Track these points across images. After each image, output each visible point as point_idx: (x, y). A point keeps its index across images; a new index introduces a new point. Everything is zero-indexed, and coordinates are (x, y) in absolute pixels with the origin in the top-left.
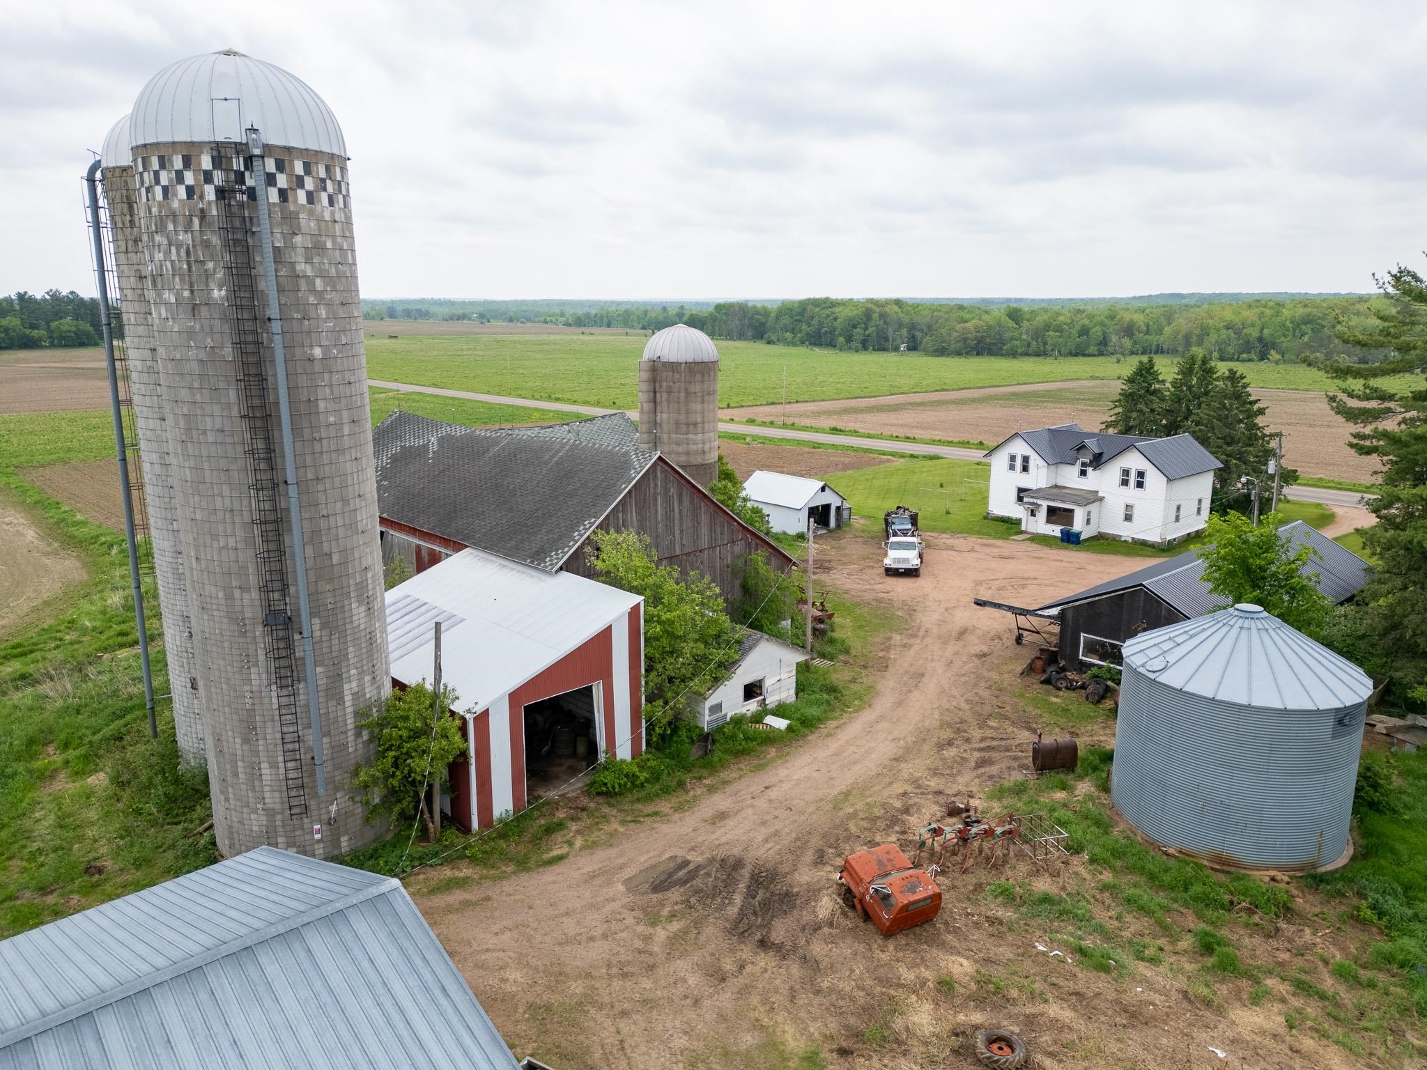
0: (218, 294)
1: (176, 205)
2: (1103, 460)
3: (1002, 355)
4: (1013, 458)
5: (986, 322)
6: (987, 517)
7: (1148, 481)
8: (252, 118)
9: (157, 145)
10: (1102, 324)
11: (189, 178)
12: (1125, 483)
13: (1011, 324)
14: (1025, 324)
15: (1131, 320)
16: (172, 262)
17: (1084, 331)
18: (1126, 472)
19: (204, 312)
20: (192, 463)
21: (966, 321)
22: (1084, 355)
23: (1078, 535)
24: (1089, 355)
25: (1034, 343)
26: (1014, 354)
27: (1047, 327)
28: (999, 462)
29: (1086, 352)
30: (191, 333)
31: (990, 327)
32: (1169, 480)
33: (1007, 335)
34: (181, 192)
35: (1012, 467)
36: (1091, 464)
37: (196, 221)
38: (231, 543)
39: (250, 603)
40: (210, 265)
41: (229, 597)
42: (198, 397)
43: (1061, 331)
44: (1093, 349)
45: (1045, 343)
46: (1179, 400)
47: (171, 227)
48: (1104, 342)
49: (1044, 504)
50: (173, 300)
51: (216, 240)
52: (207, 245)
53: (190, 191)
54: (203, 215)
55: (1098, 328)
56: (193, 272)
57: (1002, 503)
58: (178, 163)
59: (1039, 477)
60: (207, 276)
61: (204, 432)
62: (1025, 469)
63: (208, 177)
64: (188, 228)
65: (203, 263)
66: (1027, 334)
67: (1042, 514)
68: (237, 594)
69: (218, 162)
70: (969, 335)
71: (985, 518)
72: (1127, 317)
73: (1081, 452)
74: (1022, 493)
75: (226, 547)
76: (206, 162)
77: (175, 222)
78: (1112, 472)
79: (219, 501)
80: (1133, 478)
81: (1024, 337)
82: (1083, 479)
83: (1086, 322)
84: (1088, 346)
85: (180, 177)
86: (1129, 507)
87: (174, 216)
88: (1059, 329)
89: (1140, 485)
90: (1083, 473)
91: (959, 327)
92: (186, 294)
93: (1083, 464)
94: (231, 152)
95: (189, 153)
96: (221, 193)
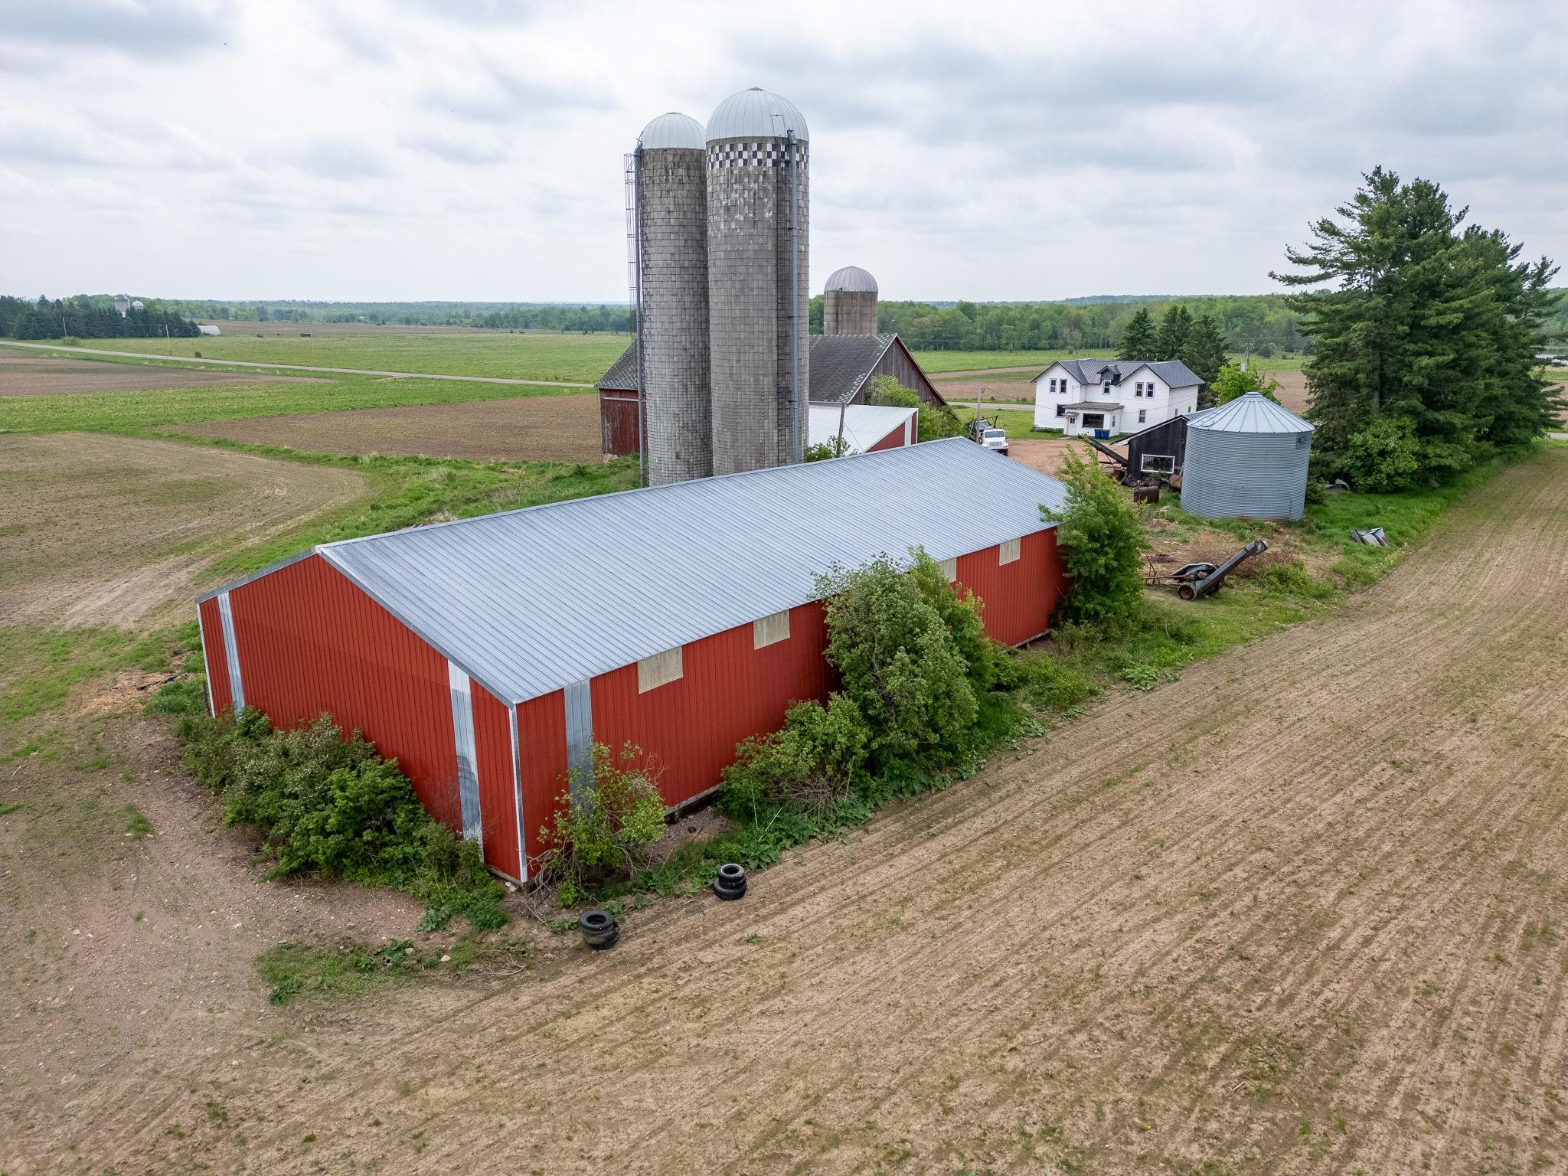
0: (768, 215)
1: (751, 169)
2: (1122, 378)
3: (959, 349)
4: (1053, 382)
5: (942, 317)
6: (1034, 430)
7: (1156, 391)
8: (789, 126)
9: (743, 138)
10: (1051, 319)
11: (760, 155)
12: (1139, 394)
13: (965, 319)
14: (979, 319)
15: (1078, 315)
16: (745, 199)
17: (1035, 326)
18: (1140, 386)
19: (760, 225)
20: (742, 307)
21: (921, 316)
22: (1037, 349)
23: (1107, 432)
24: (1040, 349)
25: (989, 336)
26: (970, 348)
27: (1000, 322)
28: (1043, 386)
29: (1039, 346)
30: (751, 236)
31: (945, 322)
32: (1171, 389)
33: (963, 329)
34: (755, 162)
35: (1053, 390)
36: (1113, 383)
37: (761, 177)
38: (761, 350)
39: (768, 383)
40: (766, 200)
41: (757, 380)
42: (751, 271)
43: (1015, 325)
44: (1044, 342)
45: (999, 338)
46: (1166, 343)
47: (746, 180)
48: (1054, 336)
49: (1081, 413)
50: (742, 218)
51: (770, 187)
52: (765, 189)
53: (760, 162)
54: (765, 174)
55: (1048, 322)
56: (756, 204)
57: (1044, 416)
58: (755, 147)
59: (1074, 395)
60: (764, 205)
61: (752, 289)
62: (1063, 390)
63: (769, 155)
64: (756, 181)
65: (762, 199)
66: (981, 327)
67: (1080, 421)
68: (761, 378)
69: (775, 147)
70: (926, 330)
71: (1032, 431)
72: (1074, 313)
73: (1106, 374)
74: (1061, 411)
75: (758, 352)
76: (769, 147)
77: (749, 178)
78: (1130, 387)
79: (756, 326)
80: (1145, 390)
81: (979, 331)
82: (1106, 395)
83: (1036, 316)
84: (1040, 339)
85: (755, 155)
86: (1142, 412)
87: (749, 175)
88: (1011, 322)
89: (1150, 394)
90: (1107, 391)
91: (916, 321)
92: (751, 215)
93: (1107, 384)
94: (780, 142)
95: (761, 142)
96: (775, 163)
